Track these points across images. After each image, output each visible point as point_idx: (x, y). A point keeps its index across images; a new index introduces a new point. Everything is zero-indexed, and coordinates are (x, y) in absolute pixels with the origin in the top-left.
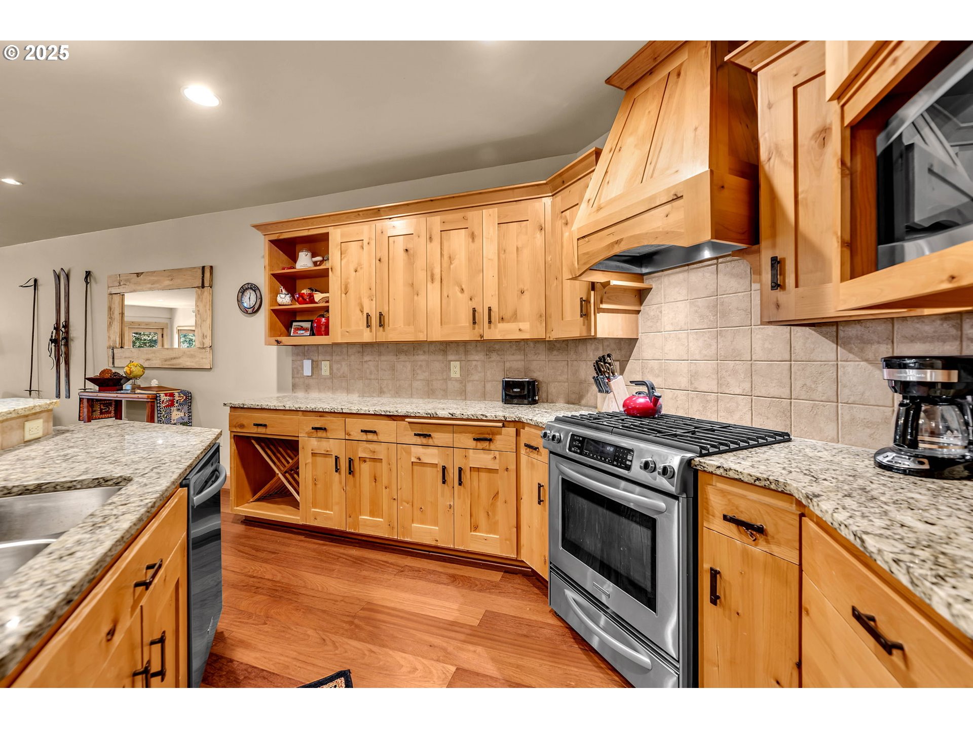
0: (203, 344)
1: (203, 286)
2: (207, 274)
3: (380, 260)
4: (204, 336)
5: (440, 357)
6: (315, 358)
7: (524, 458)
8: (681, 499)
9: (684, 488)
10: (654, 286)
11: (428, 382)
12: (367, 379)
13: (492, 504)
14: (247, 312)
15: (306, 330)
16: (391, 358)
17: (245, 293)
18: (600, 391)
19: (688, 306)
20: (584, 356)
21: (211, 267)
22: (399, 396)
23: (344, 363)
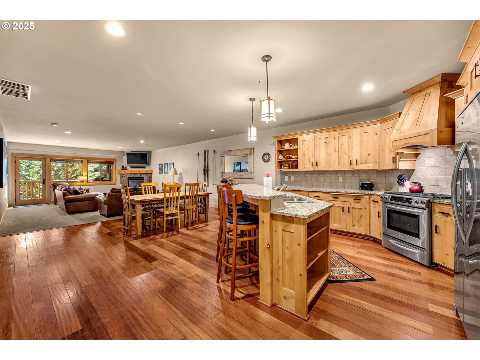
0: (251, 171)
1: (251, 154)
2: (252, 150)
3: (316, 146)
4: (251, 169)
5: (335, 175)
6: (289, 175)
7: (372, 205)
8: (427, 209)
9: (428, 207)
10: (422, 152)
11: (330, 183)
12: (307, 182)
13: (360, 219)
14: (265, 162)
15: (287, 167)
16: (317, 175)
17: (265, 156)
18: (400, 186)
19: (435, 159)
20: (393, 175)
21: (253, 148)
22: (319, 187)
23: (299, 177)
